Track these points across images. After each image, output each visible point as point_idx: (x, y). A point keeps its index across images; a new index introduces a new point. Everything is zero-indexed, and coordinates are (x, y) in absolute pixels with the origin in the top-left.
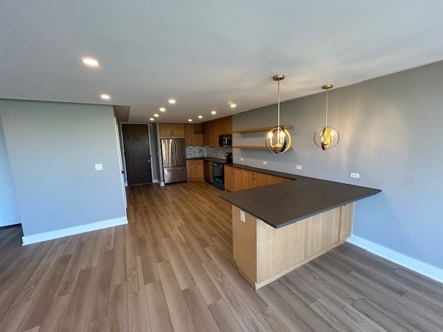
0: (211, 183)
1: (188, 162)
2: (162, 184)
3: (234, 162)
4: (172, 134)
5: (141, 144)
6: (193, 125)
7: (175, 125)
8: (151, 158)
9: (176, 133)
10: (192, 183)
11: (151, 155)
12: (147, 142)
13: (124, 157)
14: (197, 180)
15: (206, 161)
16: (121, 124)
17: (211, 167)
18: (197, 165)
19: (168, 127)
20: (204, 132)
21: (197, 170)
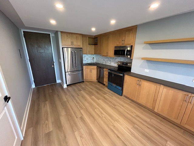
0: (104, 85)
1: (84, 67)
2: (65, 86)
3: (132, 71)
4: (72, 43)
5: (45, 51)
6: (88, 38)
7: (75, 36)
8: (54, 64)
9: (75, 43)
10: (88, 84)
11: (54, 61)
12: (51, 50)
13: (29, 63)
14: (91, 80)
15: (100, 68)
16: (22, 31)
17: (106, 73)
18: (92, 69)
19: (69, 38)
20: (96, 44)
21: (92, 73)
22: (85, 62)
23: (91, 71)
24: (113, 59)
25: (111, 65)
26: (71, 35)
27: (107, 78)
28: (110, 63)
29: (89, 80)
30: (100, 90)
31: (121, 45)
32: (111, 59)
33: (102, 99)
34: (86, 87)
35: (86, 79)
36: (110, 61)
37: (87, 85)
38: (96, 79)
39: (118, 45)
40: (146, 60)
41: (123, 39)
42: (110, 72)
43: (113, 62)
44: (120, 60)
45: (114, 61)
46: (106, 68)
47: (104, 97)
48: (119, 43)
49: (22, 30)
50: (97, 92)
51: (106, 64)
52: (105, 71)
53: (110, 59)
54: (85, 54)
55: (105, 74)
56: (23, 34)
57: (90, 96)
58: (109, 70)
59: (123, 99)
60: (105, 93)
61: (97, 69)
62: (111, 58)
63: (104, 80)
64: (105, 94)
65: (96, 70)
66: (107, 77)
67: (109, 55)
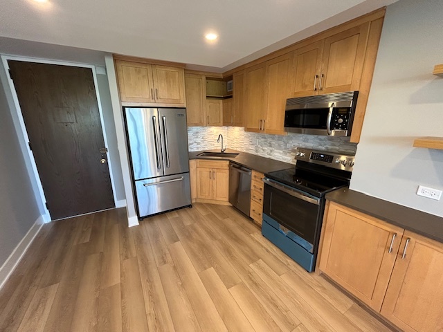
0: (251, 220)
1: (193, 163)
2: (133, 221)
4: (154, 94)
5: (78, 118)
6: (204, 78)
7: (162, 71)
8: (108, 154)
9: (163, 93)
10: (202, 212)
11: (107, 146)
12: (96, 114)
13: (31, 153)
14: (214, 202)
15: (240, 166)
16: (5, 59)
17: (257, 184)
18: (215, 170)
19: (144, 76)
20: (228, 97)
21: (215, 181)
22: (198, 148)
23: (212, 175)
24: (279, 140)
25: (272, 157)
26: (149, 68)
27: (262, 202)
28: (269, 151)
29: (205, 202)
30: (237, 239)
31: (308, 92)
32: (273, 139)
33: (243, 285)
34: (196, 225)
35: (200, 197)
36: (271, 146)
37: (197, 218)
38: (227, 200)
39: (299, 93)
40: (429, 149)
41: (319, 73)
42: (270, 184)
43: (279, 147)
44: (303, 145)
45: (283, 147)
46: (256, 170)
47: (250, 276)
48: (304, 86)
49: (2, 57)
50: (228, 251)
51: (259, 154)
52: (253, 178)
53: (269, 140)
54: (196, 125)
55: (252, 188)
56: (7, 67)
57: (202, 267)
58: (267, 176)
59: (318, 290)
60: (254, 254)
61: (230, 170)
62: (272, 135)
63: (252, 207)
64: (253, 261)
65: (227, 171)
66: (262, 197)
67: (267, 126)
